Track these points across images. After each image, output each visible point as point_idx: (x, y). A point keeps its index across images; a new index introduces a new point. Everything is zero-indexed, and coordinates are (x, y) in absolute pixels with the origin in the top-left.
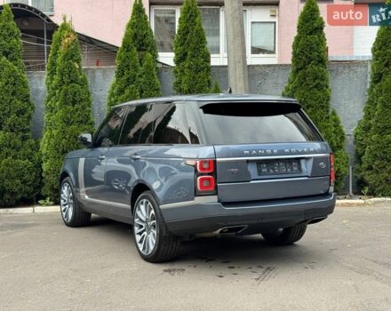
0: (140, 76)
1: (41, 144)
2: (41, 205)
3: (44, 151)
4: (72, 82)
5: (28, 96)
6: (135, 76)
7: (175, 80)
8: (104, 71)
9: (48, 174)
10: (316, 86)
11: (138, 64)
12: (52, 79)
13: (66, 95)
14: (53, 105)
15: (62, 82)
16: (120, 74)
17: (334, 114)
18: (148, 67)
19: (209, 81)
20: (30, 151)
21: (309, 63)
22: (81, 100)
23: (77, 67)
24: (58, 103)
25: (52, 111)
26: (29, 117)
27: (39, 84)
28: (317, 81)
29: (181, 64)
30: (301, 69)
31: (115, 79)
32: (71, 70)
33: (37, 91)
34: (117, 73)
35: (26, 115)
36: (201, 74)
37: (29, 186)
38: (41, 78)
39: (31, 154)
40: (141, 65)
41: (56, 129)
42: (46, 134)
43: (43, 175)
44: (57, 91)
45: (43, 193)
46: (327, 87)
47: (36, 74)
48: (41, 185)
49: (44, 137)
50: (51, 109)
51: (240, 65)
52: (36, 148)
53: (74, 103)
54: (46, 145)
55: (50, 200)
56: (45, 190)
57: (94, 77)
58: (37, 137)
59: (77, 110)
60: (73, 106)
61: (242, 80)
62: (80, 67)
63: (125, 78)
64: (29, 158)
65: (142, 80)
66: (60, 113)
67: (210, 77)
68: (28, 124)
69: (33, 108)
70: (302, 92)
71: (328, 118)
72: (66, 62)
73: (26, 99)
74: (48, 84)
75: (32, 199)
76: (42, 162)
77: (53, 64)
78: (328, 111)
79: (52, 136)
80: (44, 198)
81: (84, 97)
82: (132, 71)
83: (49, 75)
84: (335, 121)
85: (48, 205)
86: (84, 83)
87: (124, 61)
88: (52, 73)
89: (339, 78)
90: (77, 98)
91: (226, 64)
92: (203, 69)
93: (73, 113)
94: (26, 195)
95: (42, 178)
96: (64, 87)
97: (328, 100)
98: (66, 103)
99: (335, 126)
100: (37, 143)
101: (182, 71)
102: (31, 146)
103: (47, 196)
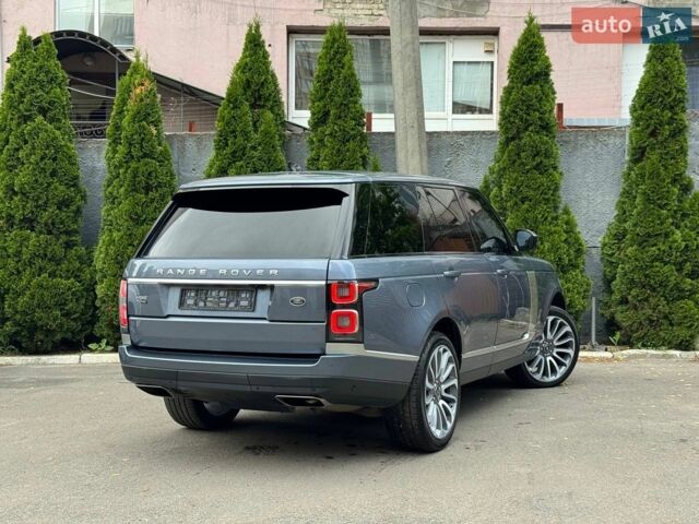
0: (254, 148)
1: (96, 253)
2: (91, 351)
3: (98, 265)
4: (145, 155)
5: (76, 178)
6: (245, 148)
7: (309, 155)
8: (200, 140)
9: (104, 302)
10: (537, 167)
11: (251, 128)
12: (115, 151)
13: (135, 176)
14: (115, 193)
15: (129, 156)
16: (222, 144)
17: (566, 212)
18: (266, 133)
19: (364, 158)
20: (77, 265)
21: (526, 129)
22: (160, 185)
23: (155, 132)
24: (122, 190)
25: (113, 203)
26: (78, 211)
27: (96, 159)
28: (538, 159)
29: (320, 129)
30: (513, 139)
31: (213, 153)
32: (142, 132)
33: (93, 170)
34: (218, 142)
35: (73, 208)
36: (351, 145)
37: (74, 320)
38: (99, 150)
39: (79, 270)
40: (256, 131)
41: (119, 231)
42: (103, 238)
43: (98, 303)
44: (121, 171)
45: (97, 332)
46: (555, 168)
47: (92, 143)
48: (94, 320)
49: (101, 241)
50: (113, 199)
51: (415, 131)
52: (88, 260)
53: (148, 189)
54: (102, 256)
55: (107, 344)
56: (101, 328)
57: (182, 151)
58: (90, 243)
59: (152, 201)
60: (147, 194)
61: (417, 157)
62: (159, 133)
63: (228, 150)
64: (76, 277)
65: (256, 154)
66: (125, 205)
67: (365, 150)
68: (75, 221)
69: (84, 198)
70: (514, 175)
71: (556, 218)
72: (136, 125)
73: (74, 182)
74: (109, 159)
75: (79, 341)
76: (96, 283)
77: (117, 128)
78: (556, 208)
79: (112, 242)
80: (98, 340)
81: (164, 179)
82: (240, 140)
83: (110, 144)
84: (567, 223)
85: (103, 351)
86: (164, 158)
87: (228, 124)
88: (115, 142)
89: (579, 154)
90: (153, 182)
91: (393, 130)
92: (354, 137)
93: (145, 205)
94: (69, 335)
95: (96, 308)
96: (133, 165)
97: (557, 189)
98: (135, 190)
99: (566, 232)
100: (90, 252)
101: (321, 141)
102: (79, 258)
103: (102, 337)
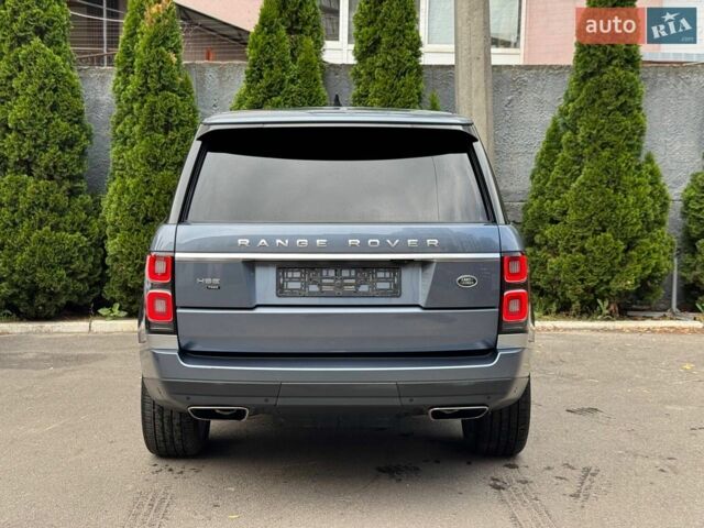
0: (292, 81)
1: (105, 204)
2: (104, 317)
3: (109, 217)
4: (164, 88)
5: (81, 113)
6: (283, 81)
7: (354, 91)
8: (222, 70)
9: (116, 260)
10: (620, 108)
11: (289, 58)
12: (126, 83)
13: (152, 112)
14: (127, 132)
15: (141, 95)
16: (254, 76)
17: (649, 159)
18: (307, 64)
19: (419, 94)
20: (84, 216)
21: (609, 63)
22: (181, 123)
23: (175, 60)
24: (136, 128)
25: (124, 143)
26: (83, 153)
27: (102, 90)
28: (622, 98)
29: (368, 59)
30: (592, 74)
31: (243, 85)
32: (161, 60)
33: (96, 105)
34: (249, 74)
35: (78, 149)
36: (408, 79)
37: (81, 281)
38: (103, 80)
39: (87, 222)
40: (294, 60)
41: (133, 176)
42: (113, 186)
43: (108, 261)
44: (136, 106)
45: (107, 295)
46: (640, 109)
47: (94, 72)
48: (104, 279)
49: (111, 189)
50: (124, 140)
51: (481, 63)
52: (95, 210)
53: (167, 128)
54: (114, 206)
55: (120, 309)
56: (111, 290)
57: (202, 82)
58: (96, 191)
59: (173, 142)
60: (166, 133)
61: (482, 94)
62: (179, 62)
63: (263, 83)
64: (82, 230)
65: (294, 88)
66: (141, 147)
67: (422, 86)
68: (80, 165)
69: (89, 137)
70: (594, 117)
71: (639, 168)
72: (153, 51)
73: (77, 118)
74: (119, 92)
75: (87, 306)
76: (106, 237)
77: (128, 53)
78: (639, 155)
79: (125, 190)
80: (109, 305)
81: (187, 117)
82: (277, 71)
83: (119, 74)
84: (652, 173)
85: (116, 318)
86: (185, 91)
87: (262, 51)
88: (126, 71)
89: (657, 93)
90: (174, 120)
91: (453, 63)
92: (411, 69)
93: (166, 146)
94: (75, 299)
95: (106, 267)
96: (150, 98)
97: (642, 133)
98: (152, 129)
99: (651, 184)
100: (97, 202)
101: (370, 73)
102: (85, 207)
103: (114, 301)
